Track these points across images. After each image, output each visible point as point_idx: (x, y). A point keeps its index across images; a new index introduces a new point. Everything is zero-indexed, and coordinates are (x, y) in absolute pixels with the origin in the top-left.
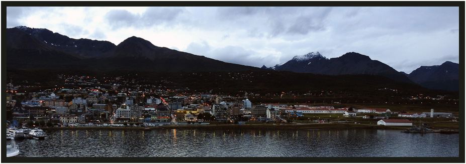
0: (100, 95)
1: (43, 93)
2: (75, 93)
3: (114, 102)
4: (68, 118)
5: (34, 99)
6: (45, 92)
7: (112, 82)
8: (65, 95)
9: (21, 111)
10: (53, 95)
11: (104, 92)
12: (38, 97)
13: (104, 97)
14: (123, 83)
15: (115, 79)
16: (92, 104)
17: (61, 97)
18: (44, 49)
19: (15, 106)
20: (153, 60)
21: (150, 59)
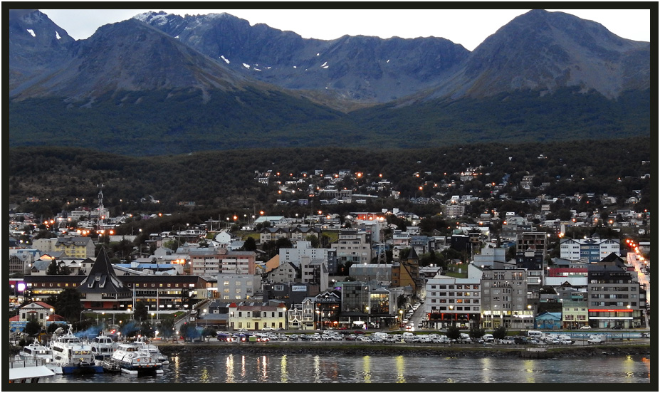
0: (387, 233)
1: (192, 232)
2: (297, 230)
3: (431, 258)
4: (257, 315)
5: (161, 253)
6: (203, 229)
7: (444, 190)
8: (264, 238)
10: (224, 237)
11: (403, 225)
12: (174, 247)
13: (400, 241)
14: (486, 193)
15: (457, 179)
16: (349, 264)
17: (250, 245)
18: (217, 85)
19: (93, 273)
20: (616, 95)
21: (604, 94)
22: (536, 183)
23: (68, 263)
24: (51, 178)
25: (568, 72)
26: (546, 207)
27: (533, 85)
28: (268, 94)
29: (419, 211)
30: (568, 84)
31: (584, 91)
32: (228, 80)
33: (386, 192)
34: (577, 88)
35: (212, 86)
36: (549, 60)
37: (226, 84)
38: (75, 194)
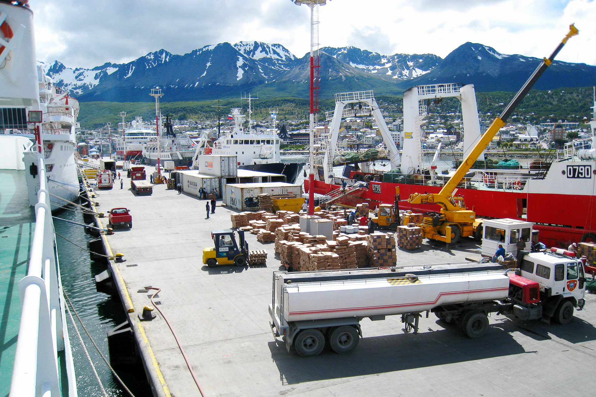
9: (285, 138)
18: (348, 74)
20: (496, 75)
21: (492, 75)
25: (478, 67)
27: (464, 72)
28: (366, 77)
30: (478, 71)
31: (484, 74)
32: (352, 72)
34: (482, 73)
35: (346, 74)
36: (472, 62)
37: (351, 73)
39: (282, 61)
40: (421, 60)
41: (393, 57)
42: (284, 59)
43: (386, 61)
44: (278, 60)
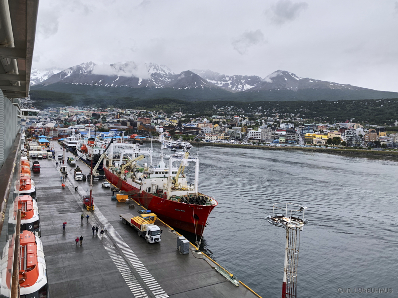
0: (241, 120)
1: (199, 118)
2: (221, 119)
3: (250, 127)
4: (212, 136)
5: (192, 122)
6: (201, 118)
7: (254, 111)
8: (214, 120)
9: (181, 130)
10: (205, 120)
11: (244, 119)
12: (195, 122)
13: (244, 123)
15: (258, 109)
16: (232, 127)
17: (211, 122)
19: (178, 126)
20: (296, 91)
21: (293, 90)
22: (276, 110)
23: (173, 124)
24: (170, 105)
25: (285, 85)
26: (277, 116)
27: (277, 88)
28: (216, 88)
29: (249, 116)
32: (208, 85)
33: (242, 111)
34: (286, 89)
35: (205, 86)
38: (175, 109)
39: (166, 75)
40: (249, 80)
41: (232, 77)
42: (167, 74)
43: (228, 79)
44: (164, 74)
